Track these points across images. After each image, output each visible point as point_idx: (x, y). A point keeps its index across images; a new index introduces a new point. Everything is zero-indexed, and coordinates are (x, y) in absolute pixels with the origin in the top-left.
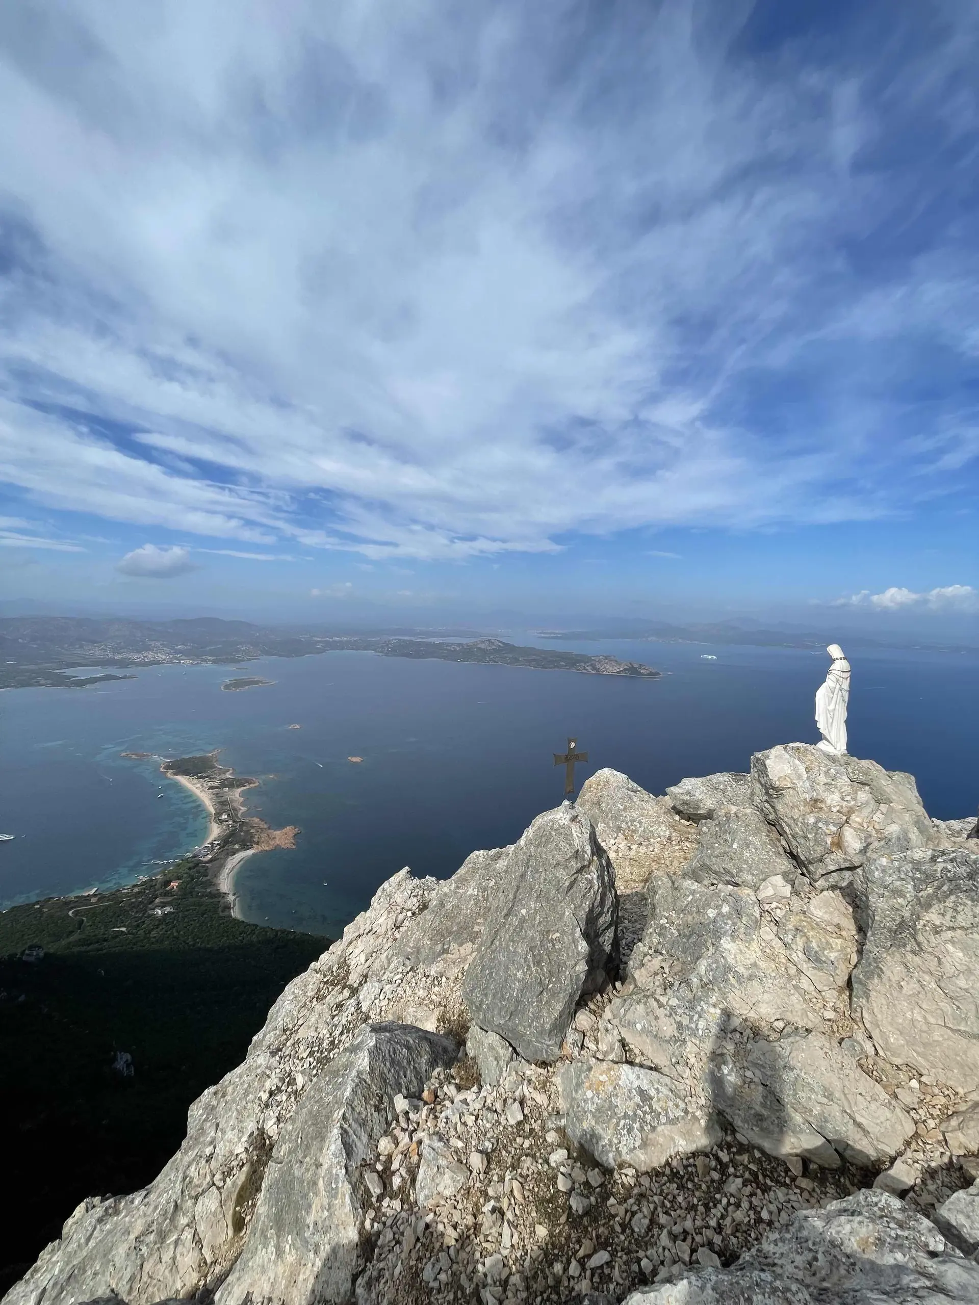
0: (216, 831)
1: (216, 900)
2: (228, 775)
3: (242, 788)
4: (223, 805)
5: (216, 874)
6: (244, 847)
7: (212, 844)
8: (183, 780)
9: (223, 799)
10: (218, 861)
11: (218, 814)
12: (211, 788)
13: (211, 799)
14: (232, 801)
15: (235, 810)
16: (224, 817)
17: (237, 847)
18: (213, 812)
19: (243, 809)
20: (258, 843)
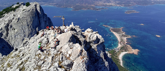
0: (120, 46)
1: (118, 60)
2: (124, 34)
3: (127, 37)
4: (122, 40)
5: (119, 55)
6: (125, 51)
7: (118, 48)
8: (114, 33)
9: (122, 39)
10: (119, 52)
11: (121, 42)
12: (120, 36)
13: (119, 38)
14: (124, 40)
15: (124, 42)
16: (122, 43)
17: (124, 50)
18: (120, 41)
19: (126, 42)
20: (129, 51)
